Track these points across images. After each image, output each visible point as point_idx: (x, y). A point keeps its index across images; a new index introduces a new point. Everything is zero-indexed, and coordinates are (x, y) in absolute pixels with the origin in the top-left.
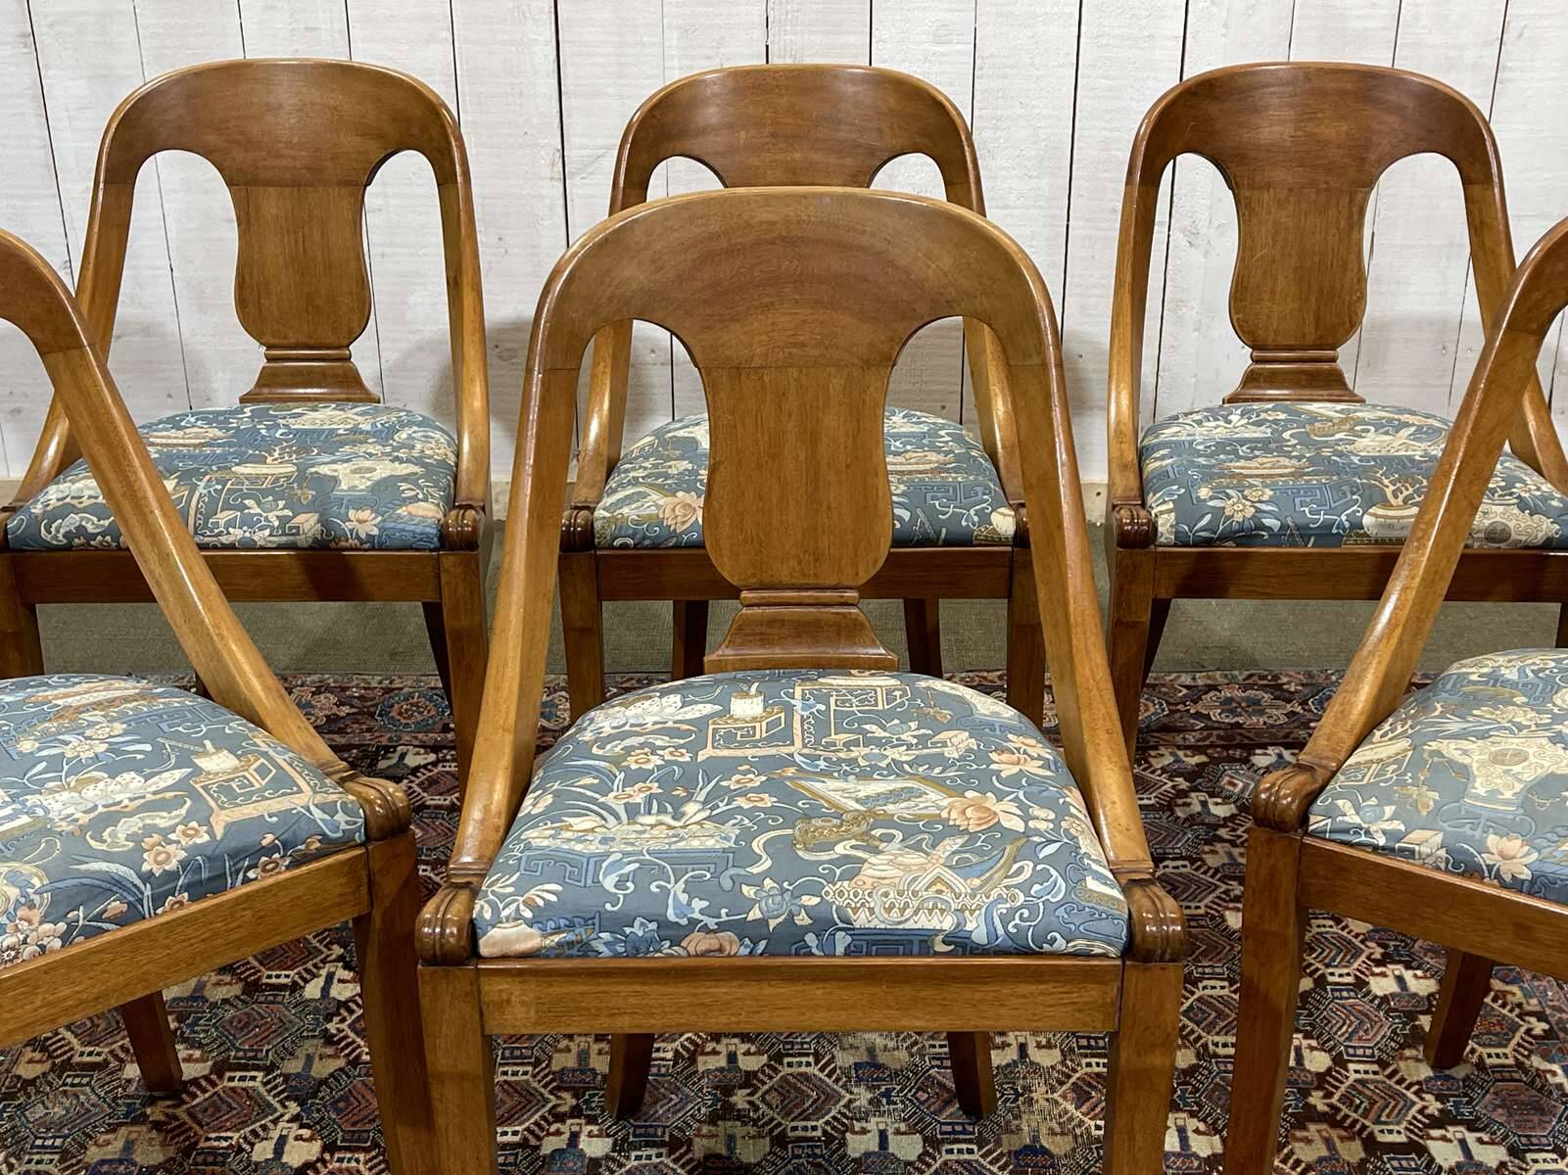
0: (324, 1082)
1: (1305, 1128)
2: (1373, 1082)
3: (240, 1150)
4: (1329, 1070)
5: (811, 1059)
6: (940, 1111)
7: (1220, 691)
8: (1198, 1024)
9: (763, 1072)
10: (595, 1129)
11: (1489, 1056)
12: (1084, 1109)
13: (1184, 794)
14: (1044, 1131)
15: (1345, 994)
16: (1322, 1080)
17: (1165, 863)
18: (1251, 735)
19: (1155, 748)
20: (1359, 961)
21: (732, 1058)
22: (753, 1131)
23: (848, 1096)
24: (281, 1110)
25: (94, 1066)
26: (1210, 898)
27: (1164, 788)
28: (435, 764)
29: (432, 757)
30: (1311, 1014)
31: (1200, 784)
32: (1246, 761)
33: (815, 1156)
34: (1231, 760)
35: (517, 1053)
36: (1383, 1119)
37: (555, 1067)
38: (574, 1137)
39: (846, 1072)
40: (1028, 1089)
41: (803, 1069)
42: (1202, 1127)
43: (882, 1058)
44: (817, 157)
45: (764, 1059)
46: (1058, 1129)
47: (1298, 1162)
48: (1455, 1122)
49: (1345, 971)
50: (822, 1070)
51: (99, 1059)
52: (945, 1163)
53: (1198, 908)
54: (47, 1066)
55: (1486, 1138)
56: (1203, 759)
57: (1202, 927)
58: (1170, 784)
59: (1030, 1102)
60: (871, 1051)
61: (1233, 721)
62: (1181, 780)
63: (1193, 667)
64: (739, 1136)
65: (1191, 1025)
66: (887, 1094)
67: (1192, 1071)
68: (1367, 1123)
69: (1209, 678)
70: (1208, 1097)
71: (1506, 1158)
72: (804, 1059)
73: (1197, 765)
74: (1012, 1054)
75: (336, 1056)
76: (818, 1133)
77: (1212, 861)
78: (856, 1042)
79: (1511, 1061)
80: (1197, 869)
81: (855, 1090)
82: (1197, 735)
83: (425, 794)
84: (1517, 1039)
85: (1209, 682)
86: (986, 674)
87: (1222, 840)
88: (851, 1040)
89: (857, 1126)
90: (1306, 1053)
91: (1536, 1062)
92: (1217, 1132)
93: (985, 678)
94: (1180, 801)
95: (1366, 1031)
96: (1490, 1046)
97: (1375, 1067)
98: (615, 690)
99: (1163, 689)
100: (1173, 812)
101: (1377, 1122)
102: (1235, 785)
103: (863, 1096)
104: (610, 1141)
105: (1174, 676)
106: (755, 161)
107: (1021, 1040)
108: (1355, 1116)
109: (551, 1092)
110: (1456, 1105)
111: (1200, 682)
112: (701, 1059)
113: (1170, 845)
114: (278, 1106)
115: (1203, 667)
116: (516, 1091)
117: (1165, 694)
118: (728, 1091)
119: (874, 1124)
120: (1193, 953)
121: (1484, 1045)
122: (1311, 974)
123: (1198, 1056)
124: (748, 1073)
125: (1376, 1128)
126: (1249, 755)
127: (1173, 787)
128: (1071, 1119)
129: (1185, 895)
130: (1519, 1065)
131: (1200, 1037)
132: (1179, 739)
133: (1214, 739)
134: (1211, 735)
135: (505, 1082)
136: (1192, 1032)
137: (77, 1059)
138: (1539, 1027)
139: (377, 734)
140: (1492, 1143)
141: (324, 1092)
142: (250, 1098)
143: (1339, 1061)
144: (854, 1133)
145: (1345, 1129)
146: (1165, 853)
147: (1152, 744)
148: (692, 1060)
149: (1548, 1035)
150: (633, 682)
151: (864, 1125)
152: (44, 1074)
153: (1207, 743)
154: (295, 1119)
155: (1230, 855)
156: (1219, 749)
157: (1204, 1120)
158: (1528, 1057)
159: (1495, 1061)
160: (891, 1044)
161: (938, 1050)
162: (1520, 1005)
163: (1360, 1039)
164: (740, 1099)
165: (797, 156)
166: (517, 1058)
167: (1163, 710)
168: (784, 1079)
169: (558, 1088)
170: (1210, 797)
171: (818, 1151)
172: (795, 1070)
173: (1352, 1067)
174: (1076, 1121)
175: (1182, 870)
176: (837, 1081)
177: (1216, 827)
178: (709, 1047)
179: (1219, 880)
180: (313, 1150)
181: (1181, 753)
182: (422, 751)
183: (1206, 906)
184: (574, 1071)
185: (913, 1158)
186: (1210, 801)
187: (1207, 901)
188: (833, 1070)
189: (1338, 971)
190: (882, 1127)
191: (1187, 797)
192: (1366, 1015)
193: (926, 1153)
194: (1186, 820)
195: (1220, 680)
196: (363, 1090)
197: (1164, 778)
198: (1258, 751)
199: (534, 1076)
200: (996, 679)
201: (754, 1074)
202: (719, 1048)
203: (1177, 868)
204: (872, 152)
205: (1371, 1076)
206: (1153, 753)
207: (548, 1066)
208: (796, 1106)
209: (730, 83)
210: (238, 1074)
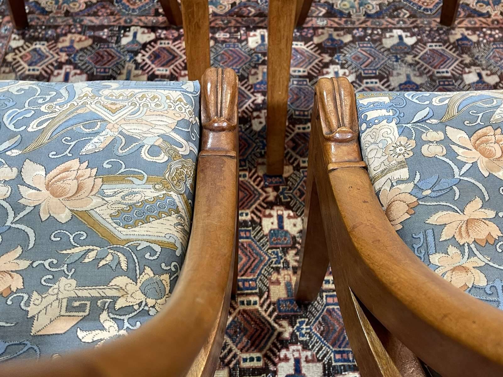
28: (155, 41)
29: (152, 36)
83: (153, 66)
116: (252, 319)
135: (245, 311)
139: (117, 17)
166: (247, 289)
182: (146, 31)
199: (262, 306)
207: (268, 296)
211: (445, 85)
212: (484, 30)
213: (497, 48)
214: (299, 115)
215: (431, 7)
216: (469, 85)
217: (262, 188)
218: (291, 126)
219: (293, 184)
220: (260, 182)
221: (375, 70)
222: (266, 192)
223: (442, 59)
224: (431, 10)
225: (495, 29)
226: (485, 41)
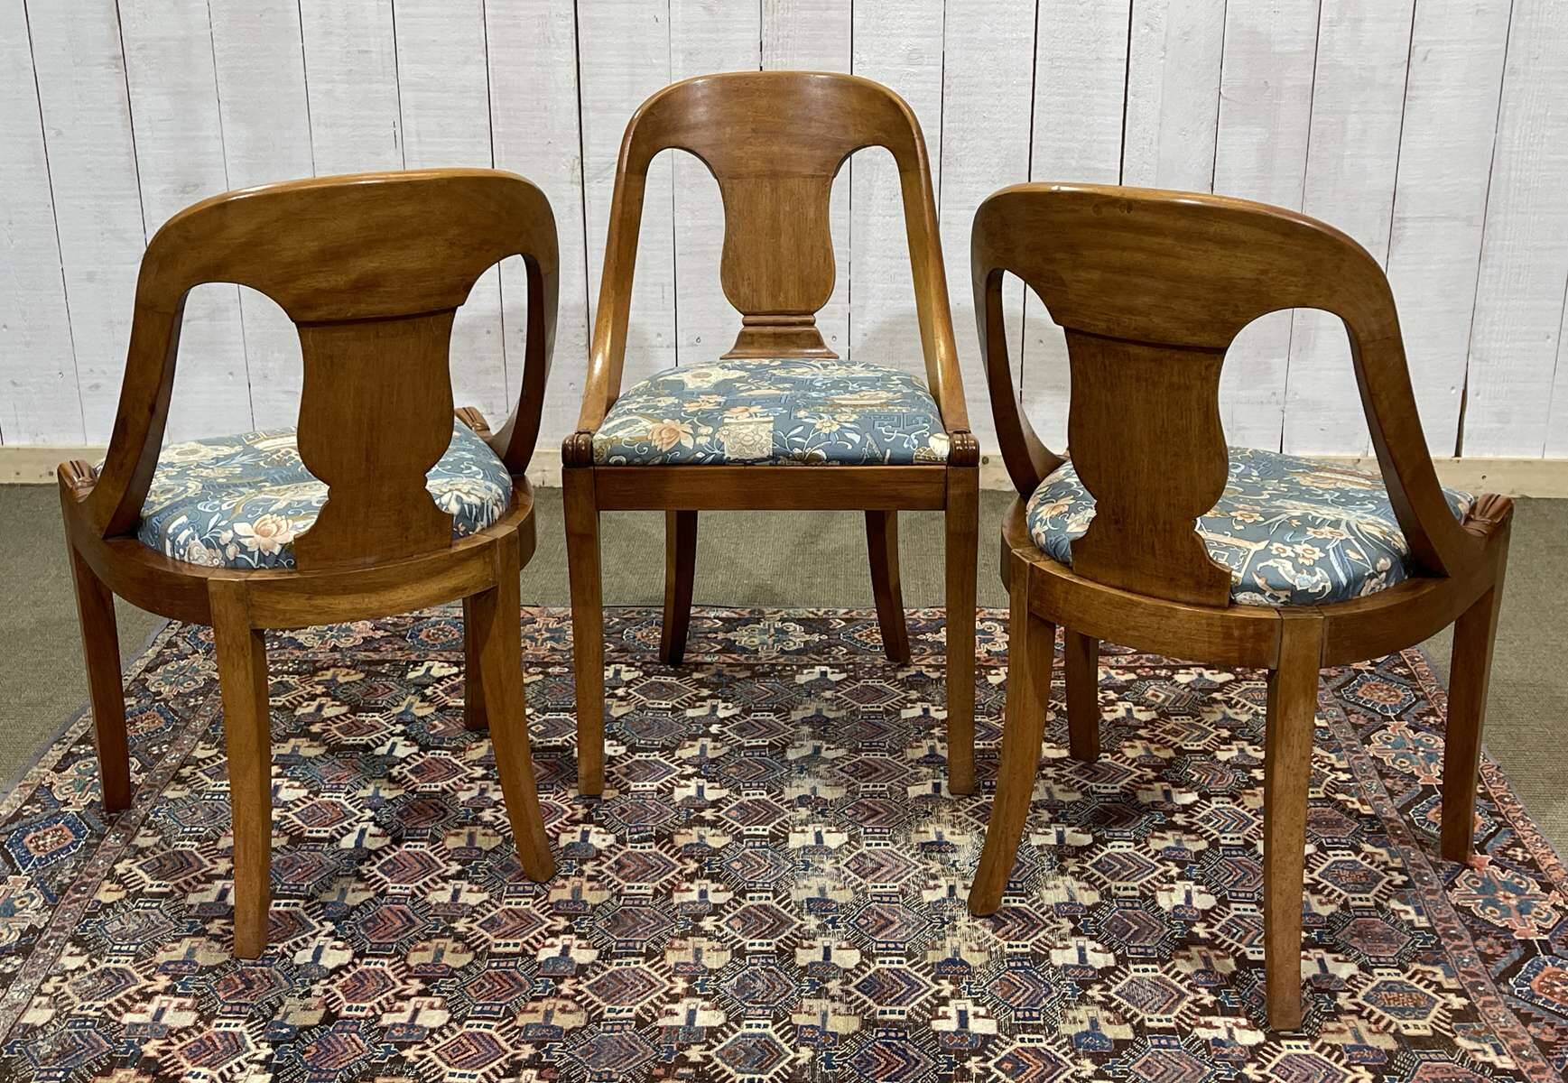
0: (356, 908)
1: (1187, 950)
2: (1249, 917)
3: (284, 956)
4: (1213, 909)
5: (770, 895)
6: (877, 933)
8: (1104, 873)
9: (729, 905)
10: (584, 943)
11: (1354, 899)
12: (1000, 933)
13: (1111, 702)
14: (964, 948)
15: (1234, 853)
16: (1205, 915)
20: (1250, 829)
21: (703, 894)
22: (717, 945)
23: (800, 922)
24: (318, 928)
25: (162, 895)
30: (1203, 867)
33: (769, 964)
35: (521, 889)
36: (1256, 943)
37: (553, 899)
38: (566, 949)
39: (799, 905)
40: (953, 918)
41: (763, 902)
42: (1099, 947)
43: (830, 895)
44: (792, 150)
45: (731, 895)
46: (976, 948)
47: (1178, 973)
48: (1316, 946)
49: (1236, 835)
50: (779, 903)
51: (166, 890)
52: (878, 970)
54: (122, 894)
55: (1341, 957)
57: (1116, 802)
59: (954, 928)
60: (822, 890)
64: (704, 949)
65: (1098, 874)
66: (833, 921)
67: (1095, 907)
68: (1240, 946)
70: (1107, 926)
71: (1356, 972)
72: (764, 895)
74: (942, 893)
75: (367, 890)
76: (773, 948)
77: (1130, 754)
78: (809, 884)
79: (1372, 903)
80: (1116, 760)
81: (806, 917)
84: (1379, 887)
87: (1141, 738)
88: (805, 882)
89: (806, 943)
90: (1195, 896)
91: (1395, 904)
92: (1111, 950)
94: (1107, 708)
95: (1249, 880)
96: (1355, 892)
97: (1254, 907)
101: (1250, 945)
103: (812, 922)
104: (596, 952)
106: (737, 153)
107: (952, 883)
108: (1231, 941)
109: (548, 917)
110: (1319, 935)
112: (676, 895)
114: (317, 925)
116: (518, 914)
118: (698, 918)
119: (820, 942)
120: (1106, 821)
121: (1350, 892)
122: (1206, 838)
123: (1102, 896)
124: (715, 906)
125: (1248, 950)
126: (1174, 674)
128: (988, 940)
130: (1378, 906)
131: (1105, 883)
135: (511, 910)
136: (1099, 878)
137: (147, 889)
138: (1399, 879)
140: (1346, 961)
141: (356, 915)
142: (293, 919)
143: (1224, 902)
144: (803, 948)
145: (1222, 950)
148: (669, 895)
149: (1406, 884)
151: (811, 942)
152: (120, 900)
154: (331, 934)
155: (1147, 749)
157: (1102, 943)
158: (1386, 901)
159: (1358, 903)
160: (841, 885)
161: (879, 890)
162: (1385, 863)
163: (1243, 886)
164: (708, 923)
165: (775, 149)
166: (519, 893)
168: (746, 909)
169: (554, 914)
170: (1135, 705)
171: (771, 961)
172: (756, 903)
173: (1233, 906)
174: (992, 942)
176: (791, 911)
178: (685, 886)
180: (346, 956)
184: (568, 902)
185: (851, 966)
186: (1135, 709)
188: (789, 904)
189: (1229, 836)
190: (827, 944)
191: (1114, 704)
192: (1251, 869)
193: (862, 963)
194: (1111, 722)
196: (389, 914)
199: (534, 905)
201: (722, 906)
202: (692, 887)
204: (838, 145)
205: (1249, 913)
208: (756, 929)
209: (718, 88)
210: (283, 901)
216: (906, 719)
218: (629, 753)
221: (773, 703)
223: (876, 694)
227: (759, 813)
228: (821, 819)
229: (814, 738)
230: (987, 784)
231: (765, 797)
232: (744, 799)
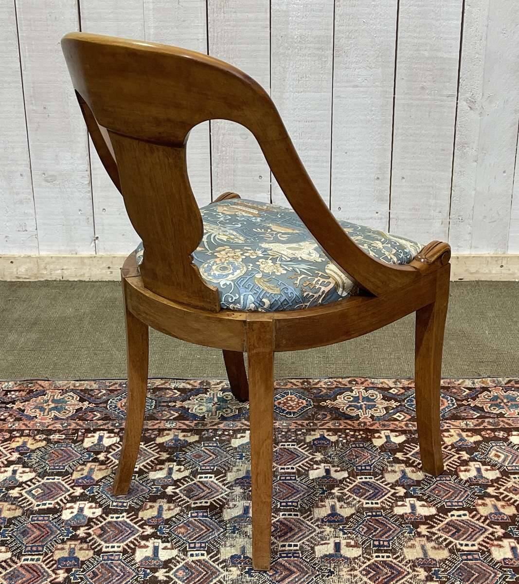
7: (490, 392)
13: (465, 463)
17: (452, 513)
18: (510, 422)
19: (447, 431)
26: (482, 538)
27: (452, 459)
31: (476, 456)
32: (506, 440)
34: (496, 439)
53: (473, 545)
56: (478, 438)
57: (476, 559)
58: (457, 456)
61: (498, 412)
62: (464, 453)
63: (474, 375)
69: (483, 383)
73: (475, 443)
77: (483, 511)
80: (473, 517)
82: (475, 422)
85: (483, 385)
86: (340, 380)
87: (490, 496)
93: (340, 382)
94: (462, 468)
98: (104, 392)
99: (453, 390)
100: (458, 476)
102: (499, 457)
105: (461, 381)
111: (477, 386)
113: (456, 500)
115: (480, 375)
117: (455, 393)
120: (470, 579)
126: (509, 435)
127: (459, 458)
129: (465, 537)
132: (463, 424)
133: (485, 424)
134: (484, 422)
146: (452, 505)
147: (445, 428)
150: (117, 386)
153: (481, 427)
155: (495, 506)
156: (489, 432)
167: (453, 405)
170: (483, 465)
175: (463, 518)
177: (486, 486)
179: (487, 525)
181: (464, 434)
183: (479, 544)
186: (483, 468)
187: (479, 540)
191: (467, 465)
194: (467, 481)
195: (490, 384)
197: (453, 452)
198: (514, 433)
200: (347, 384)
203: (460, 516)
206: (446, 434)
211: (285, 480)
212: (348, 431)
213: (356, 447)
214: (117, 506)
215: (296, 411)
216: (313, 480)
217: (53, 571)
218: (104, 515)
219: (88, 567)
220: (53, 565)
221: (214, 466)
222: (56, 574)
223: (291, 457)
224: (294, 413)
225: (359, 430)
226: (345, 441)
227: (200, 573)
228: (248, 579)
229: (244, 498)
230: (377, 543)
231: (206, 557)
232: (189, 559)
